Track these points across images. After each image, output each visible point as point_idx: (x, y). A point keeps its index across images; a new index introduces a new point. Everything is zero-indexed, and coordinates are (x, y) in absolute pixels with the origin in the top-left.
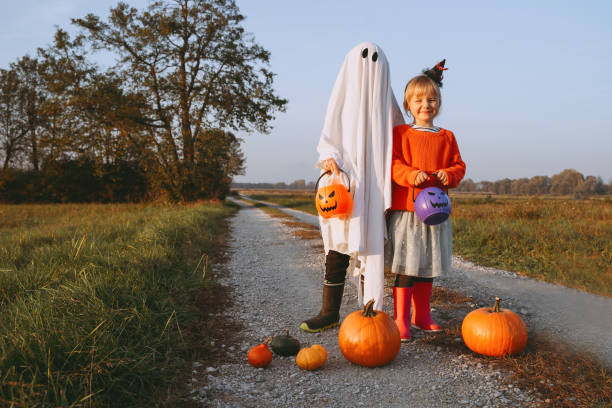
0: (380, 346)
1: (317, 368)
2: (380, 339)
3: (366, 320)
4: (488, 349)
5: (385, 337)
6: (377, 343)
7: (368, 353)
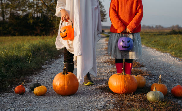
0: (66, 87)
1: (41, 95)
2: (66, 83)
3: (62, 75)
4: (115, 90)
5: (68, 83)
6: (64, 85)
7: (61, 89)
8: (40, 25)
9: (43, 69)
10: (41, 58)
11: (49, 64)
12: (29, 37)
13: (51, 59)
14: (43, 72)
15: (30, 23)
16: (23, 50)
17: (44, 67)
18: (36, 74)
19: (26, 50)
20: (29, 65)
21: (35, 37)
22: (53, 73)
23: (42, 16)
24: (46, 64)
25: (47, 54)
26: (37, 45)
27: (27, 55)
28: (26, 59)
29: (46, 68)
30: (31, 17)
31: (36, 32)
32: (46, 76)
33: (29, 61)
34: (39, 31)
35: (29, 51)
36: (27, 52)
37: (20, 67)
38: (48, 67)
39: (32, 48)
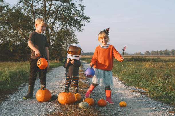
8: (19, 52)
9: (18, 90)
10: (17, 82)
11: (23, 86)
12: (9, 63)
13: (25, 82)
14: (18, 92)
15: (10, 51)
16: (4, 76)
17: (19, 88)
18: (13, 93)
19: (6, 76)
20: (8, 87)
21: (14, 63)
22: (25, 93)
23: (21, 44)
24: (21, 86)
25: (22, 78)
26: (15, 72)
27: (7, 80)
28: (6, 83)
29: (20, 89)
30: (11, 46)
31: (15, 58)
32: (20, 94)
33: (8, 84)
34: (18, 58)
35: (9, 76)
36: (7, 77)
37: (1, 88)
38: (22, 89)
39: (10, 74)
